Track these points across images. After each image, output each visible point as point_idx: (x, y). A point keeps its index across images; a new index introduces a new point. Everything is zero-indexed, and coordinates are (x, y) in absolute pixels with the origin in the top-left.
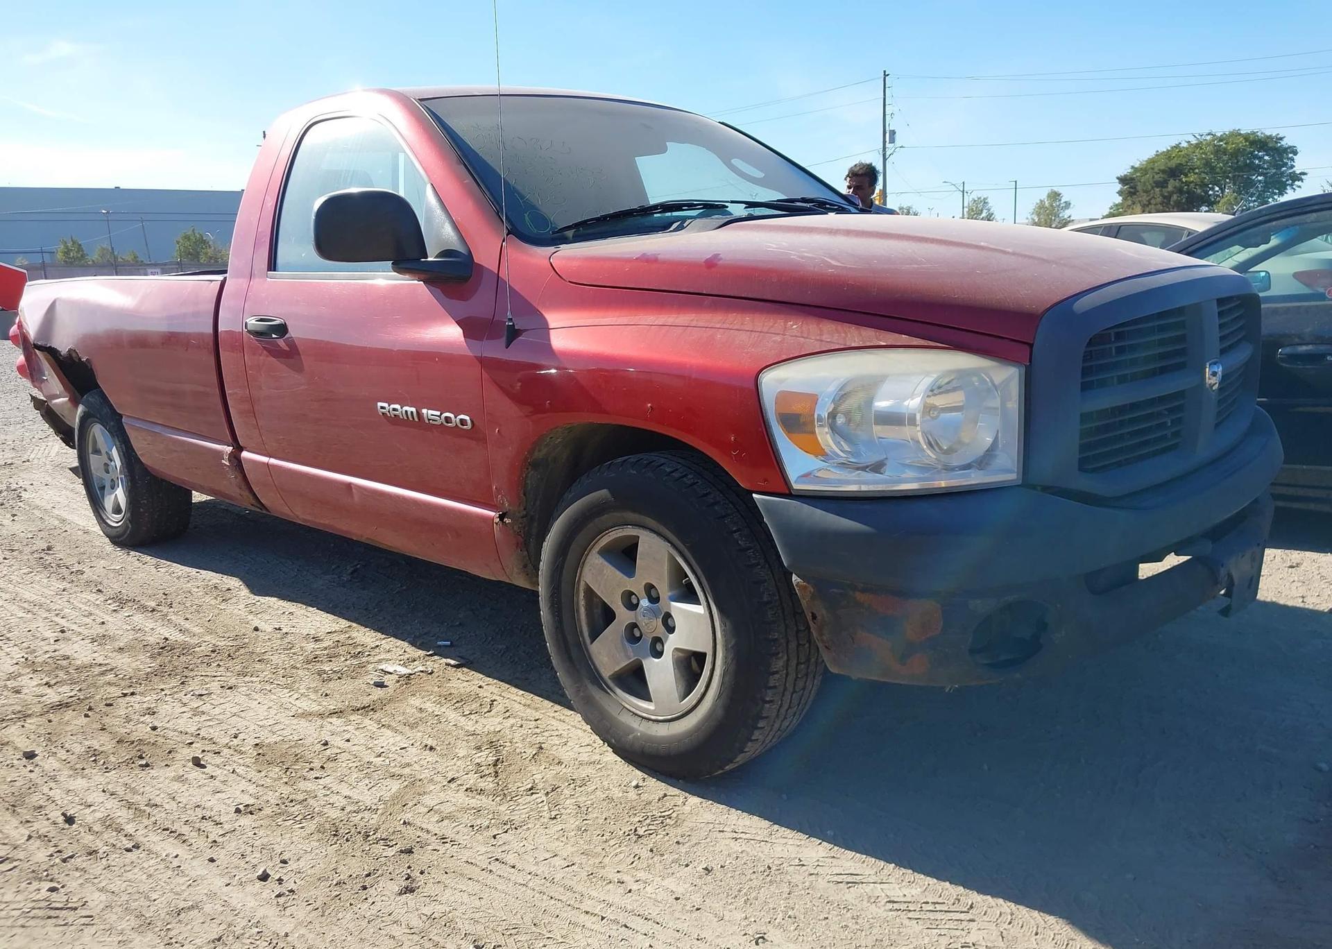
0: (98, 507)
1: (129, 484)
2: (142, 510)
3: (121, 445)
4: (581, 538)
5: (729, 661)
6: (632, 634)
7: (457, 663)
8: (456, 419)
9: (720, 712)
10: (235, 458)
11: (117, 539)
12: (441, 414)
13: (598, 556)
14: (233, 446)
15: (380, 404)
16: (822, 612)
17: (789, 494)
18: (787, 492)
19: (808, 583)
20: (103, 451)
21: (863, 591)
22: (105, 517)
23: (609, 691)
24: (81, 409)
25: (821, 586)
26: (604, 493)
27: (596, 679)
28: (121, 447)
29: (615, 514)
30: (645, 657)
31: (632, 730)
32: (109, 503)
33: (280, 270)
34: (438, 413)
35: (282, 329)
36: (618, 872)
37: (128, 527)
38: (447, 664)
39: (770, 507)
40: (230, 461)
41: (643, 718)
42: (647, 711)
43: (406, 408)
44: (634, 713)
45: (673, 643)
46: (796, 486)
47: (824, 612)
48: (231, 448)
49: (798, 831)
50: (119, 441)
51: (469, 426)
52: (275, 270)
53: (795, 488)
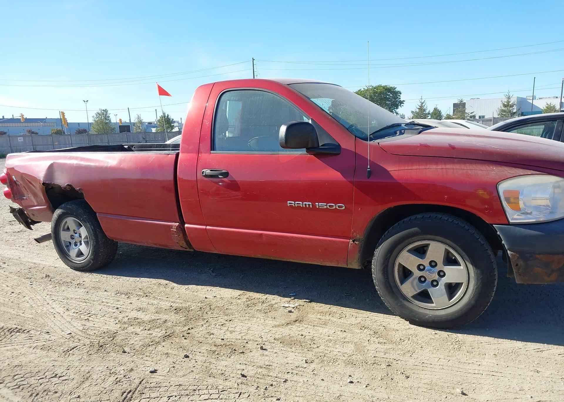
0: (66, 255)
1: (95, 243)
2: (100, 254)
3: (91, 226)
4: (400, 247)
5: (479, 284)
6: (422, 280)
7: (309, 301)
8: (335, 206)
9: (473, 302)
10: (182, 228)
11: (81, 269)
12: (327, 204)
13: (407, 252)
14: (179, 223)
15: (288, 202)
16: (521, 263)
17: (509, 224)
18: (508, 223)
19: (516, 253)
20: (71, 229)
21: (539, 254)
22: (70, 259)
23: (412, 302)
24: (58, 212)
25: (522, 255)
26: (416, 229)
27: (405, 298)
28: (91, 227)
29: (420, 236)
30: (430, 287)
31: (427, 314)
32: (73, 253)
33: (217, 150)
34: (326, 204)
35: (226, 175)
36: (467, 360)
37: (90, 262)
38: (305, 302)
39: (501, 229)
40: (177, 229)
41: (430, 309)
42: (432, 307)
43: (304, 203)
44: (425, 308)
45: (444, 281)
46: (511, 221)
47: (522, 263)
48: (178, 224)
49: (505, 339)
50: (90, 224)
51: (344, 208)
52: (214, 150)
53: (511, 222)
